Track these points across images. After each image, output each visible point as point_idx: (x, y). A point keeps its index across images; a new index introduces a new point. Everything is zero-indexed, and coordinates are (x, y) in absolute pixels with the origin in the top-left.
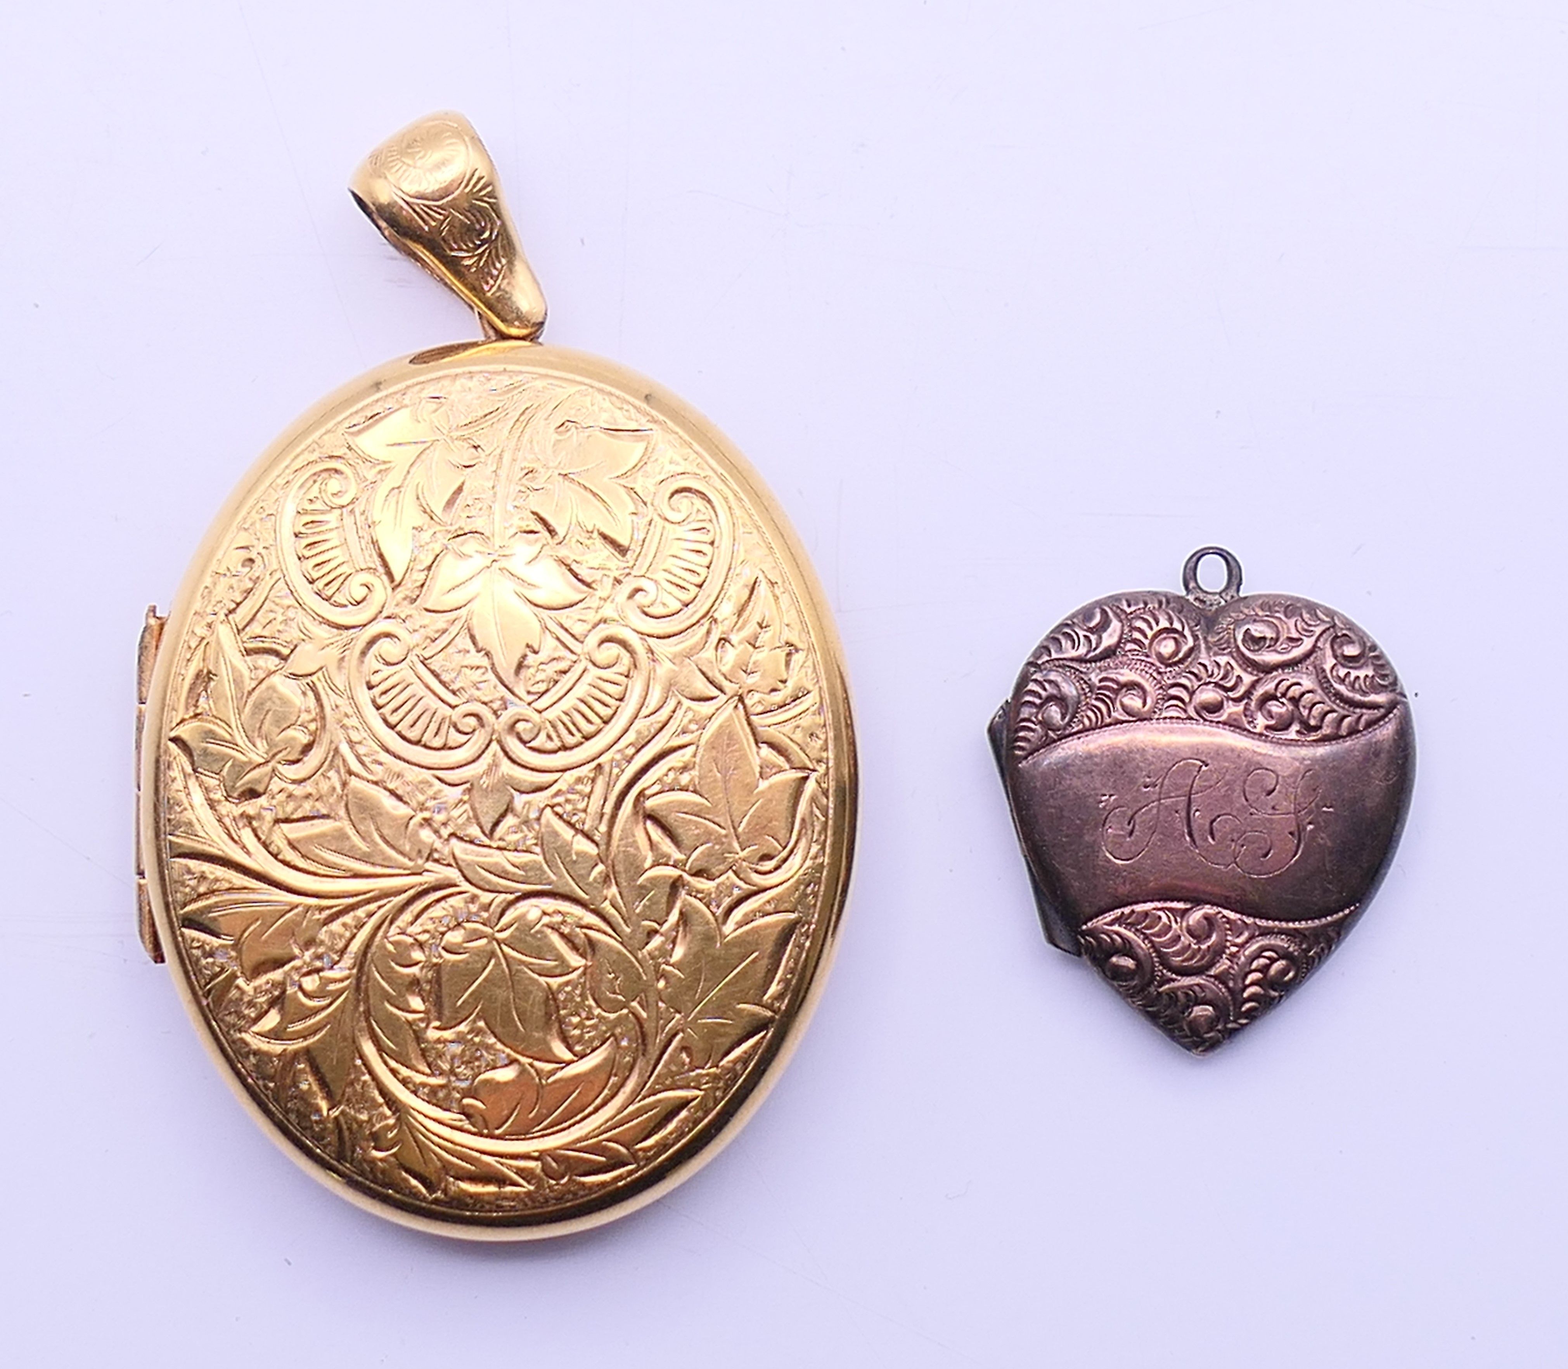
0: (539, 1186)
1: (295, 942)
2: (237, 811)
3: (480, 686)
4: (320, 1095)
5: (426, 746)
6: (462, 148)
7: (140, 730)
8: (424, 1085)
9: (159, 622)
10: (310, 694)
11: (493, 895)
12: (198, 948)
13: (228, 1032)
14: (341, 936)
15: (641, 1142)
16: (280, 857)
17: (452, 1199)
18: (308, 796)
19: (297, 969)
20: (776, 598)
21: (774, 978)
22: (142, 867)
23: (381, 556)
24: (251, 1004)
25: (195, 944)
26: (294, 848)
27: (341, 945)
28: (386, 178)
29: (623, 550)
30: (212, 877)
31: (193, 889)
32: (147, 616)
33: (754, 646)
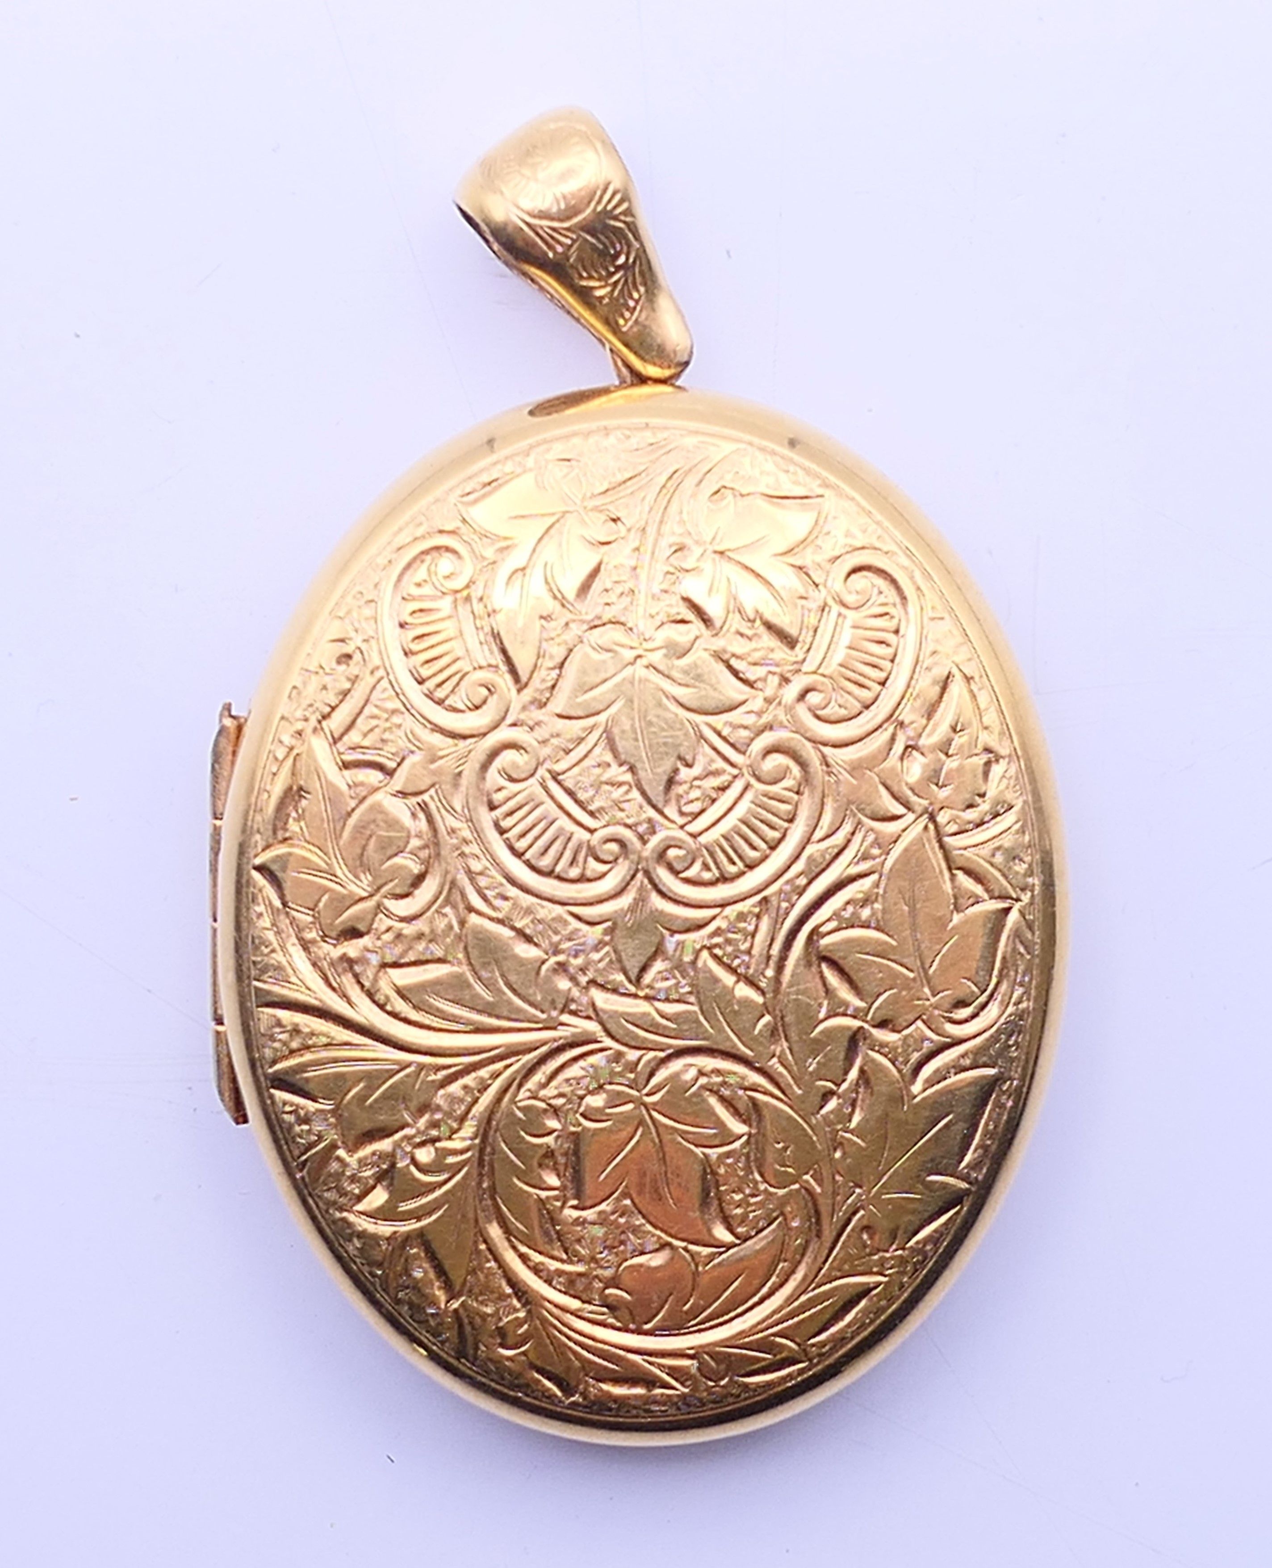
0: (695, 1389)
1: (407, 1108)
2: (336, 953)
3: (624, 805)
4: (437, 1284)
5: (560, 878)
6: (591, 155)
7: (215, 851)
8: (560, 1273)
9: (235, 722)
10: (421, 815)
11: (639, 1053)
12: (290, 1113)
13: (327, 1211)
14: (462, 1100)
15: (814, 1336)
16: (388, 1008)
17: (594, 1403)
18: (420, 936)
19: (408, 1138)
20: (974, 697)
21: (970, 1145)
22: (219, 1012)
23: (504, 652)
24: (353, 1179)
25: (288, 1108)
26: (403, 997)
27: (460, 1110)
28: (502, 193)
29: (790, 642)
30: (307, 1030)
31: (285, 1044)
32: (221, 716)
33: (947, 754)
